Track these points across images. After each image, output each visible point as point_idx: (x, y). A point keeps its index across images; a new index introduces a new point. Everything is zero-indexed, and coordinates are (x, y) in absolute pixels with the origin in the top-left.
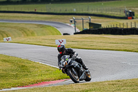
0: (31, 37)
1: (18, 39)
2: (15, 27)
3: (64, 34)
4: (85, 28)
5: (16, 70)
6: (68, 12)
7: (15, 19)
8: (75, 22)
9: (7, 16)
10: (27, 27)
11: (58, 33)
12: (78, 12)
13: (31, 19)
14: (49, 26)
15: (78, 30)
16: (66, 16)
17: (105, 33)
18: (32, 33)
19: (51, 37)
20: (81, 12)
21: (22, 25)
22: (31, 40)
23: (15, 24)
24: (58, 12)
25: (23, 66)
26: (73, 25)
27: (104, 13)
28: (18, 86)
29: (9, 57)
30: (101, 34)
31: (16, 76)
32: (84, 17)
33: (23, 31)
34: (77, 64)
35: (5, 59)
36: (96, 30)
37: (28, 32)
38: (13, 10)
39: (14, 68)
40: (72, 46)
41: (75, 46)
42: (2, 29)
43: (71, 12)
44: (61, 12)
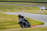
2: (25, 7)
3: (42, 10)
6: (43, 2)
9: (22, 3)
10: (29, 7)
11: (40, 9)
15: (46, 8)
16: (42, 4)
18: (31, 9)
19: (37, 10)
21: (27, 6)
22: (30, 12)
23: (25, 6)
24: (40, 2)
37: (29, 9)
40: (44, 14)
41: (45, 14)
42: (20, 8)
43: (44, 2)
44: (41, 2)
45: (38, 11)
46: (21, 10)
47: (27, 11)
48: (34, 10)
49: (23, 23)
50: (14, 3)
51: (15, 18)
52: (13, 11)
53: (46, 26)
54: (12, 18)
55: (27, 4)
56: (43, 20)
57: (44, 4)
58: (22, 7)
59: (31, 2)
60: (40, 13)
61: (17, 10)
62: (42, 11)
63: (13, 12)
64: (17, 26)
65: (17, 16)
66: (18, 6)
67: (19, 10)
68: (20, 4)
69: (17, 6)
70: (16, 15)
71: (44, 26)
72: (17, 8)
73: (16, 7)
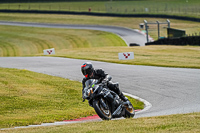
0: (84, 49)
1: (63, 52)
2: (60, 35)
3: (131, 45)
4: (162, 36)
5: (61, 97)
6: (137, 13)
7: (60, 22)
8: (147, 27)
9: (49, 19)
11: (123, 44)
12: (152, 13)
13: (83, 23)
14: (109, 33)
15: (151, 40)
16: (134, 19)
17: (191, 44)
18: (85, 43)
19: (112, 49)
20: (156, 13)
21: (71, 31)
22: (84, 53)
24: (123, 13)
25: (71, 91)
26: (144, 32)
27: (190, 14)
28: (65, 120)
29: (51, 77)
30: (185, 44)
31: (62, 105)
32: (160, 20)
33: (72, 39)
34: (108, 92)
35: (45, 80)
36: (177, 39)
37: (79, 42)
38: (57, 10)
39: (58, 93)
40: (142, 62)
41: (147, 62)
42: (41, 37)
43: (141, 13)
44: (127, 13)
45: (117, 53)
46: (45, 46)
47: (70, 52)
48: (100, 49)
49: (104, 99)
50: (15, 18)
51: (19, 82)
52: (10, 50)
53: (149, 115)
54: (6, 83)
55: (71, 23)
56: (136, 89)
57: (140, 19)
58: (46, 34)
59: (87, 11)
60: (126, 60)
61: (27, 49)
62: (132, 51)
63: (8, 56)
64: (28, 117)
65: (25, 72)
66: (32, 32)
67: (35, 48)
68: (38, 21)
69: (26, 32)
70: (21, 69)
71: (143, 116)
72: (29, 39)
73: (23, 35)
